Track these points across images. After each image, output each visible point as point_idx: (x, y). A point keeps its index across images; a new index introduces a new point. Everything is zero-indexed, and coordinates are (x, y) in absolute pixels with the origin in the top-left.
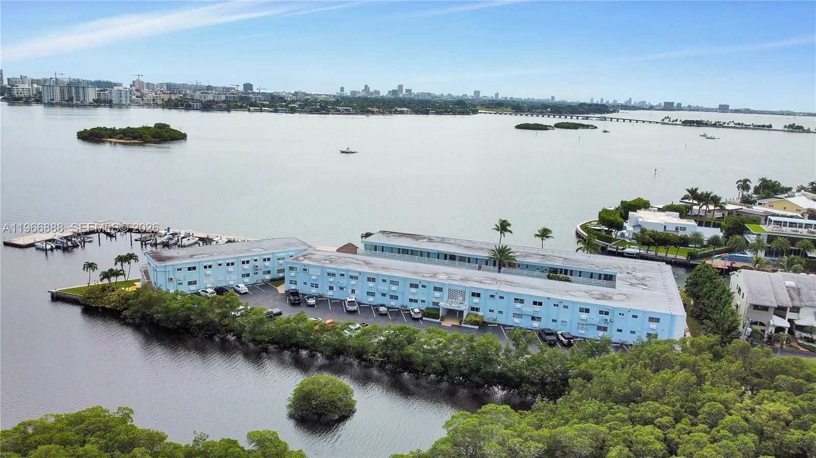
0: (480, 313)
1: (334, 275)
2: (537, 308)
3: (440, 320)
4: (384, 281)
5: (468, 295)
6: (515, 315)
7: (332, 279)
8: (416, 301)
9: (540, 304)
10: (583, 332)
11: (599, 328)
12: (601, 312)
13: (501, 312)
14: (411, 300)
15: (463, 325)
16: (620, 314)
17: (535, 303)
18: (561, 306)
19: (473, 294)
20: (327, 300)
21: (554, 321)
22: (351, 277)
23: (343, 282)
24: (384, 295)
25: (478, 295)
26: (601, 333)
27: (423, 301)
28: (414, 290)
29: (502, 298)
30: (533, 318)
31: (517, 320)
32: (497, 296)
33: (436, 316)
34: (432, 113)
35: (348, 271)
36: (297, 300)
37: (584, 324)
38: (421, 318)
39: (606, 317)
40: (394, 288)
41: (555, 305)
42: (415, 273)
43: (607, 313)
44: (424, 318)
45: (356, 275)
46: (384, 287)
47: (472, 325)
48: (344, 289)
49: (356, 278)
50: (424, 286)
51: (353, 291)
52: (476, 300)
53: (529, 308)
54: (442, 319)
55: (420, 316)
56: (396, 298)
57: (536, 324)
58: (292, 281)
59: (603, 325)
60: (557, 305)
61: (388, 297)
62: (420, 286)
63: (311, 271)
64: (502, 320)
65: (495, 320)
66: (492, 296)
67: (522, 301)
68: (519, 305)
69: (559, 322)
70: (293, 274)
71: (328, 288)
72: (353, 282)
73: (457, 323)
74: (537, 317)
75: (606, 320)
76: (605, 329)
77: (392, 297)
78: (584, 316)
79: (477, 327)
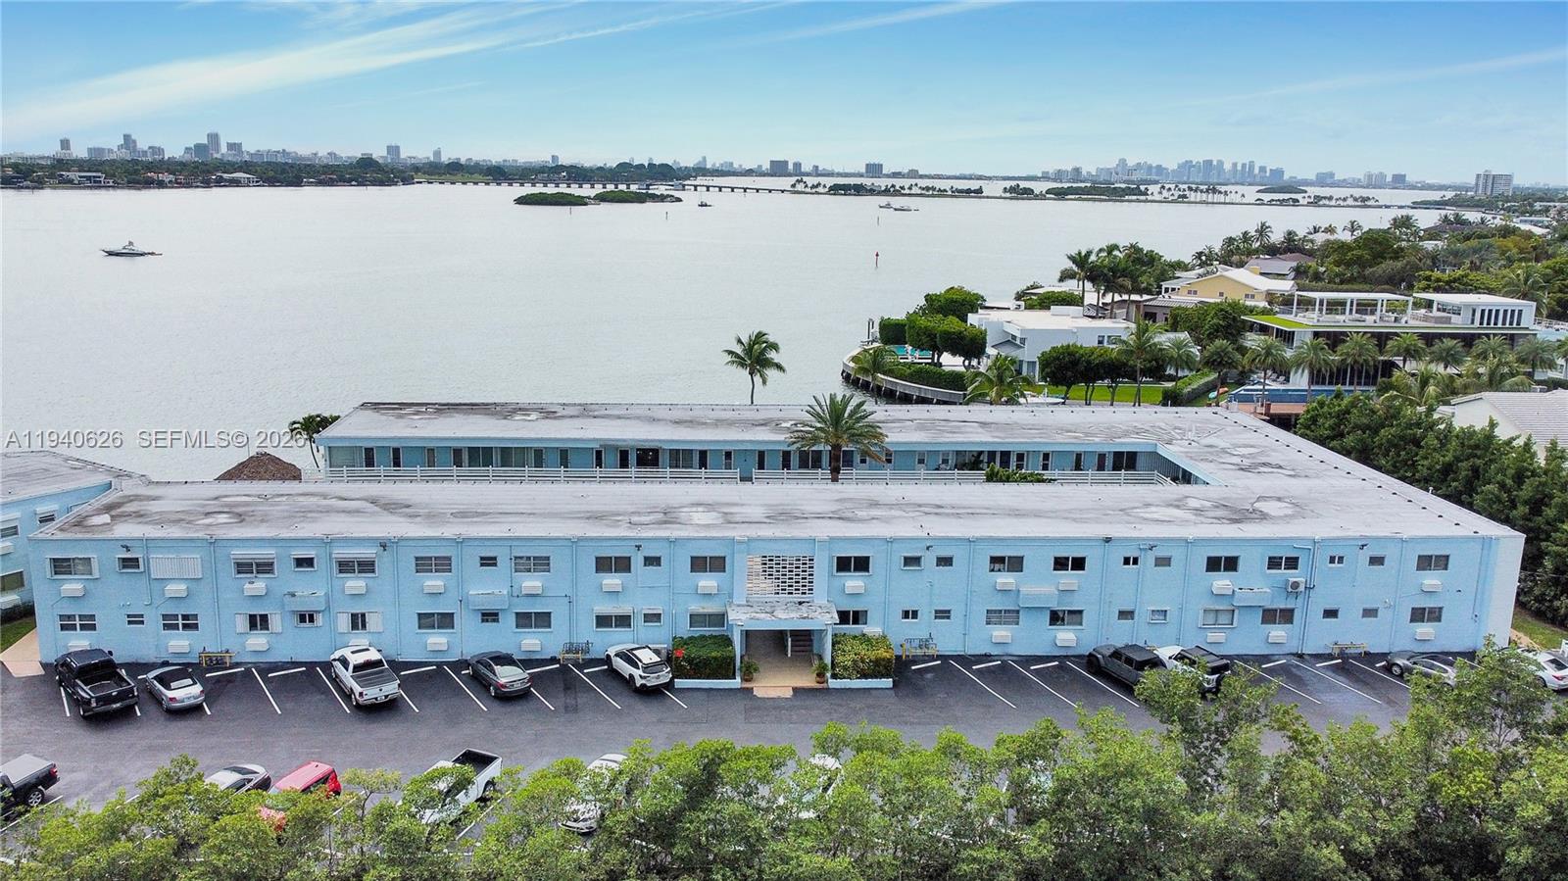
0: (872, 629)
1: (265, 567)
2: (1069, 578)
3: (744, 680)
4: (488, 561)
5: (823, 567)
6: (994, 616)
7: (259, 585)
8: (624, 621)
9: (1079, 564)
10: (1219, 637)
11: (1270, 616)
12: (1274, 563)
13: (943, 614)
14: (603, 621)
15: (833, 683)
16: (1332, 560)
17: (1060, 564)
18: (1148, 560)
19: (843, 564)
20: (248, 672)
21: (1126, 614)
22: (345, 566)
23: (310, 589)
24: (489, 616)
25: (862, 564)
26: (1278, 632)
27: (653, 618)
28: (612, 580)
29: (945, 561)
30: (1056, 618)
31: (1001, 633)
32: (929, 560)
33: (724, 669)
34: (310, 184)
35: (327, 542)
36: (115, 700)
37: (1225, 612)
38: (669, 686)
39: (1293, 576)
40: (532, 582)
41: (1127, 561)
42: (596, 517)
43: (1292, 563)
44: (680, 683)
45: (367, 552)
46: (489, 588)
47: (864, 675)
48: (319, 619)
49: (367, 566)
50: (652, 561)
51: (358, 622)
52: (854, 582)
53: (1040, 585)
54: (748, 674)
55: (665, 675)
56: (543, 620)
57: (1066, 637)
58: (69, 617)
59: (1281, 604)
60: (1135, 561)
61: (508, 621)
62: (637, 562)
63: (160, 564)
64: (948, 640)
65: (924, 644)
66: (912, 561)
67: (1015, 564)
68: (1006, 579)
69: (1142, 615)
70: (72, 586)
71: (242, 624)
72: (355, 583)
73: (808, 680)
74: (1070, 612)
75: (1296, 585)
76: (1287, 616)
77: (524, 620)
78: (1222, 582)
79: (888, 682)
